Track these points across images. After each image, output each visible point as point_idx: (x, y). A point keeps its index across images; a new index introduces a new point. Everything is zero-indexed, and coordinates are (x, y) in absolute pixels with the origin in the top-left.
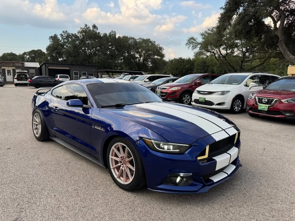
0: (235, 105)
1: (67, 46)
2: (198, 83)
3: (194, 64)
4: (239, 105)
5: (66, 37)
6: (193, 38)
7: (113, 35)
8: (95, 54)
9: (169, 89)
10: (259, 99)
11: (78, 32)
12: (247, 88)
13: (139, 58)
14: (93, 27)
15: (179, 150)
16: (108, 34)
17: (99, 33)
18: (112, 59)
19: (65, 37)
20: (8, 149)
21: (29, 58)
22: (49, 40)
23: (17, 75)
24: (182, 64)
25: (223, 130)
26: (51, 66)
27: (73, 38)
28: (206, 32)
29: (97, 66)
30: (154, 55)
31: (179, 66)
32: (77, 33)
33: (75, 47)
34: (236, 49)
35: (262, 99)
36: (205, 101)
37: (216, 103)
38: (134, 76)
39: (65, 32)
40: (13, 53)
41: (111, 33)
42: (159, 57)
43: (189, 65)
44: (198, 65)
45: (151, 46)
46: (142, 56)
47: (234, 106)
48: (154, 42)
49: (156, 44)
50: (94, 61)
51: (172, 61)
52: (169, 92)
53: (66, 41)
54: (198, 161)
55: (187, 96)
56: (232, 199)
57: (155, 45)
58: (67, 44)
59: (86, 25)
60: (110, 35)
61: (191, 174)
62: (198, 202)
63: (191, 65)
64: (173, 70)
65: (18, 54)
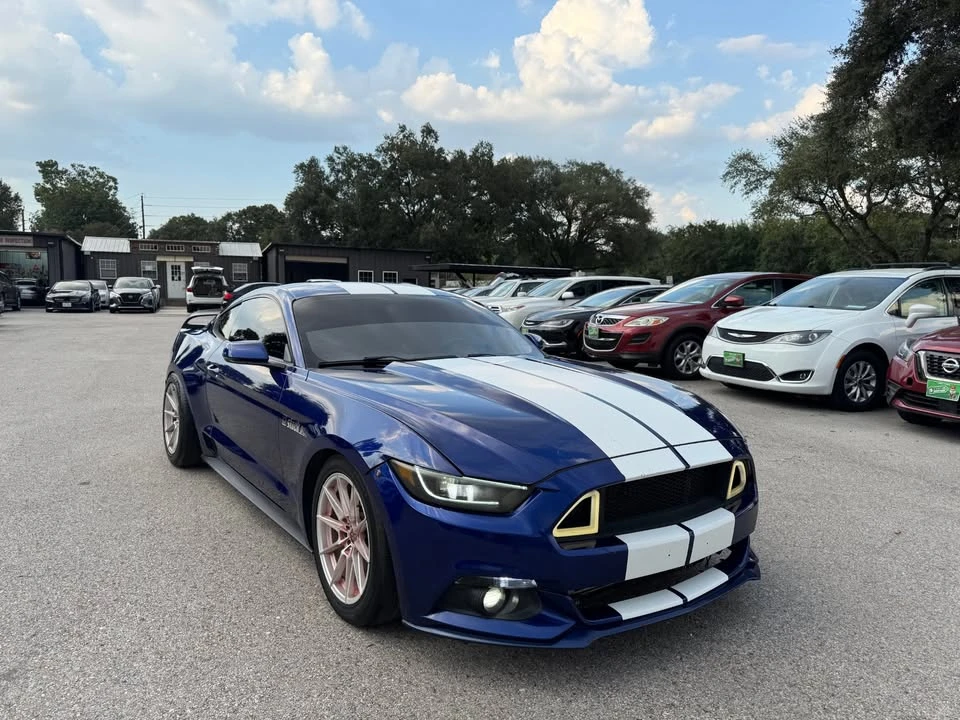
0: (850, 381)
1: (345, 194)
2: (730, 303)
3: (757, 243)
4: (868, 382)
5: (343, 165)
6: (749, 154)
7: (483, 155)
8: (427, 217)
9: (627, 321)
10: (930, 359)
11: (377, 150)
12: (898, 320)
13: (564, 225)
14: (423, 132)
15: (497, 503)
16: (469, 153)
17: (441, 150)
18: (476, 231)
19: (340, 167)
20: (84, 483)
21: (238, 232)
22: (295, 175)
23: (195, 280)
24: (717, 242)
25: (669, 446)
26: (293, 255)
27: (364, 168)
28: (794, 135)
29: (429, 253)
30: (617, 214)
31: (703, 249)
32: (374, 153)
33: (367, 194)
34: (905, 191)
35: (941, 359)
36: (745, 362)
37: (779, 372)
38: (530, 281)
39: (341, 150)
40: (197, 216)
41: (476, 150)
42: (632, 222)
43: (740, 247)
44: (774, 245)
45: (607, 186)
46: (577, 219)
47: (846, 386)
48: (618, 171)
49: (625, 178)
50: (422, 237)
51: (678, 235)
52: (628, 331)
53: (344, 178)
54: (555, 542)
55: (689, 346)
56: (689, 682)
57: (619, 181)
58: (345, 188)
59: (403, 128)
60: (474, 157)
61: (534, 582)
62: (564, 682)
63: (747, 246)
64: (683, 263)
65: (209, 219)
